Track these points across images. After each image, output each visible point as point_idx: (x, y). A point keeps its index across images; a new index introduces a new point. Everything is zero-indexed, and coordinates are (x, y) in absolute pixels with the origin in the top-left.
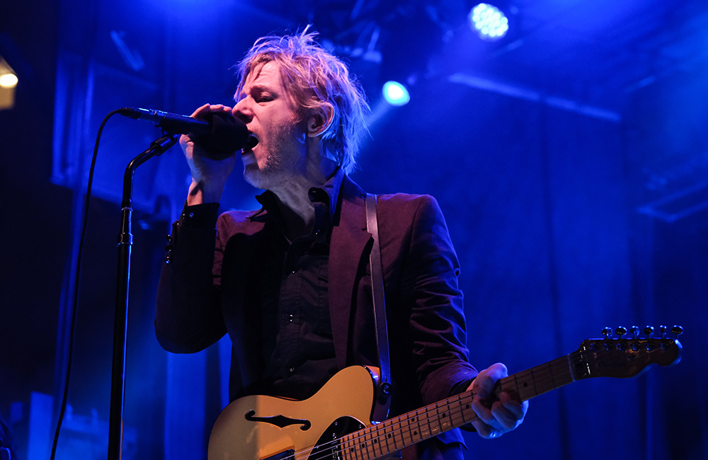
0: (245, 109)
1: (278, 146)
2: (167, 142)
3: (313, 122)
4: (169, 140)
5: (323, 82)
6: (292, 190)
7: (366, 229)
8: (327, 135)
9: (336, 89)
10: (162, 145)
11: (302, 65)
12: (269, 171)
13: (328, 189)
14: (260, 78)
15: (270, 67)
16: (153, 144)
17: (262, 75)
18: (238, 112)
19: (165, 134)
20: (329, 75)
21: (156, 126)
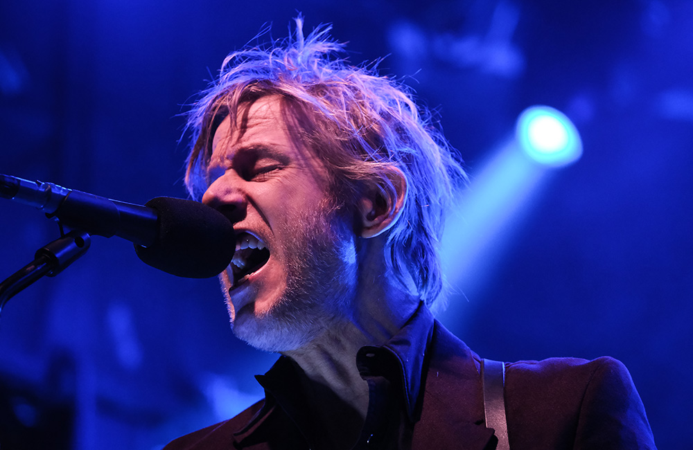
0: (228, 192)
1: (305, 256)
2: (69, 248)
3: (368, 206)
4: (74, 245)
5: (375, 127)
6: (332, 350)
7: (483, 421)
8: (398, 231)
9: (401, 138)
10: (58, 255)
11: (328, 98)
12: (290, 309)
13: (398, 348)
14: (249, 131)
15: (265, 108)
16: (41, 252)
17: (251, 127)
18: (215, 202)
19: (66, 231)
20: (382, 114)
21: (48, 215)
